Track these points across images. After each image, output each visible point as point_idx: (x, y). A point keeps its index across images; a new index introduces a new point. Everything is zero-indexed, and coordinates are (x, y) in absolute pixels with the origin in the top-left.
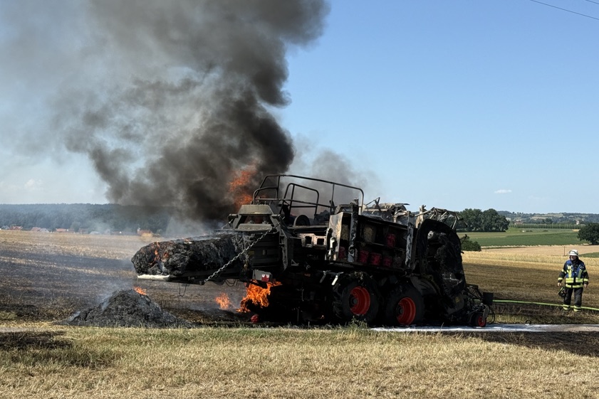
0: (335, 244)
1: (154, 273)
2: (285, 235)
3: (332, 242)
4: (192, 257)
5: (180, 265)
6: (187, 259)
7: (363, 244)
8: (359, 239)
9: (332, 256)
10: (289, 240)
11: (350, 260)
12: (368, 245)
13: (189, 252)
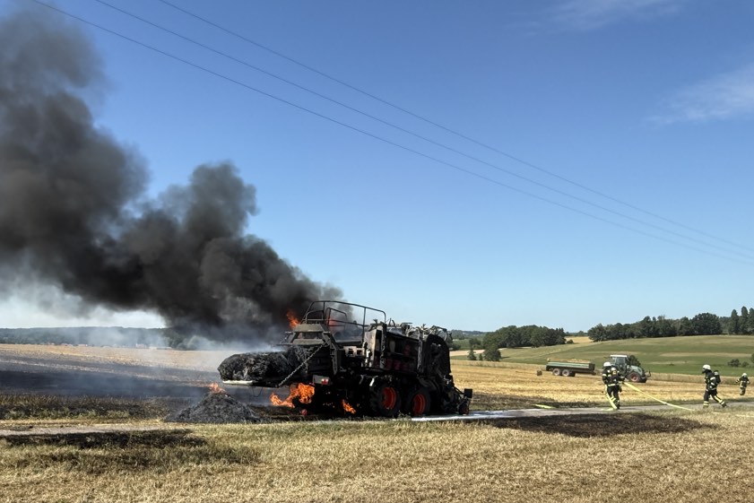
0: (370, 354)
1: (238, 379)
3: (368, 352)
4: (269, 366)
5: (261, 373)
7: (389, 354)
8: (387, 350)
9: (368, 364)
11: (382, 367)
12: (392, 355)
13: (266, 362)
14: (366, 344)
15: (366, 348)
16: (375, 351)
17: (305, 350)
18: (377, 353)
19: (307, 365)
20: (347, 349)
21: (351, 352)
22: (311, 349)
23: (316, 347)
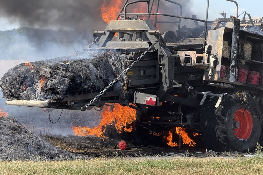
0: (216, 62)
1: (28, 98)
2: (164, 53)
3: (212, 60)
4: (72, 80)
5: (60, 88)
6: (67, 81)
7: (243, 62)
8: (240, 56)
9: (213, 76)
10: (170, 58)
11: (232, 79)
12: (247, 63)
13: (68, 74)
14: (210, 48)
15: (209, 53)
16: (223, 58)
17: (122, 57)
18: (226, 61)
19: (125, 77)
20: (182, 54)
21: (188, 59)
22: (131, 55)
23: (138, 52)
